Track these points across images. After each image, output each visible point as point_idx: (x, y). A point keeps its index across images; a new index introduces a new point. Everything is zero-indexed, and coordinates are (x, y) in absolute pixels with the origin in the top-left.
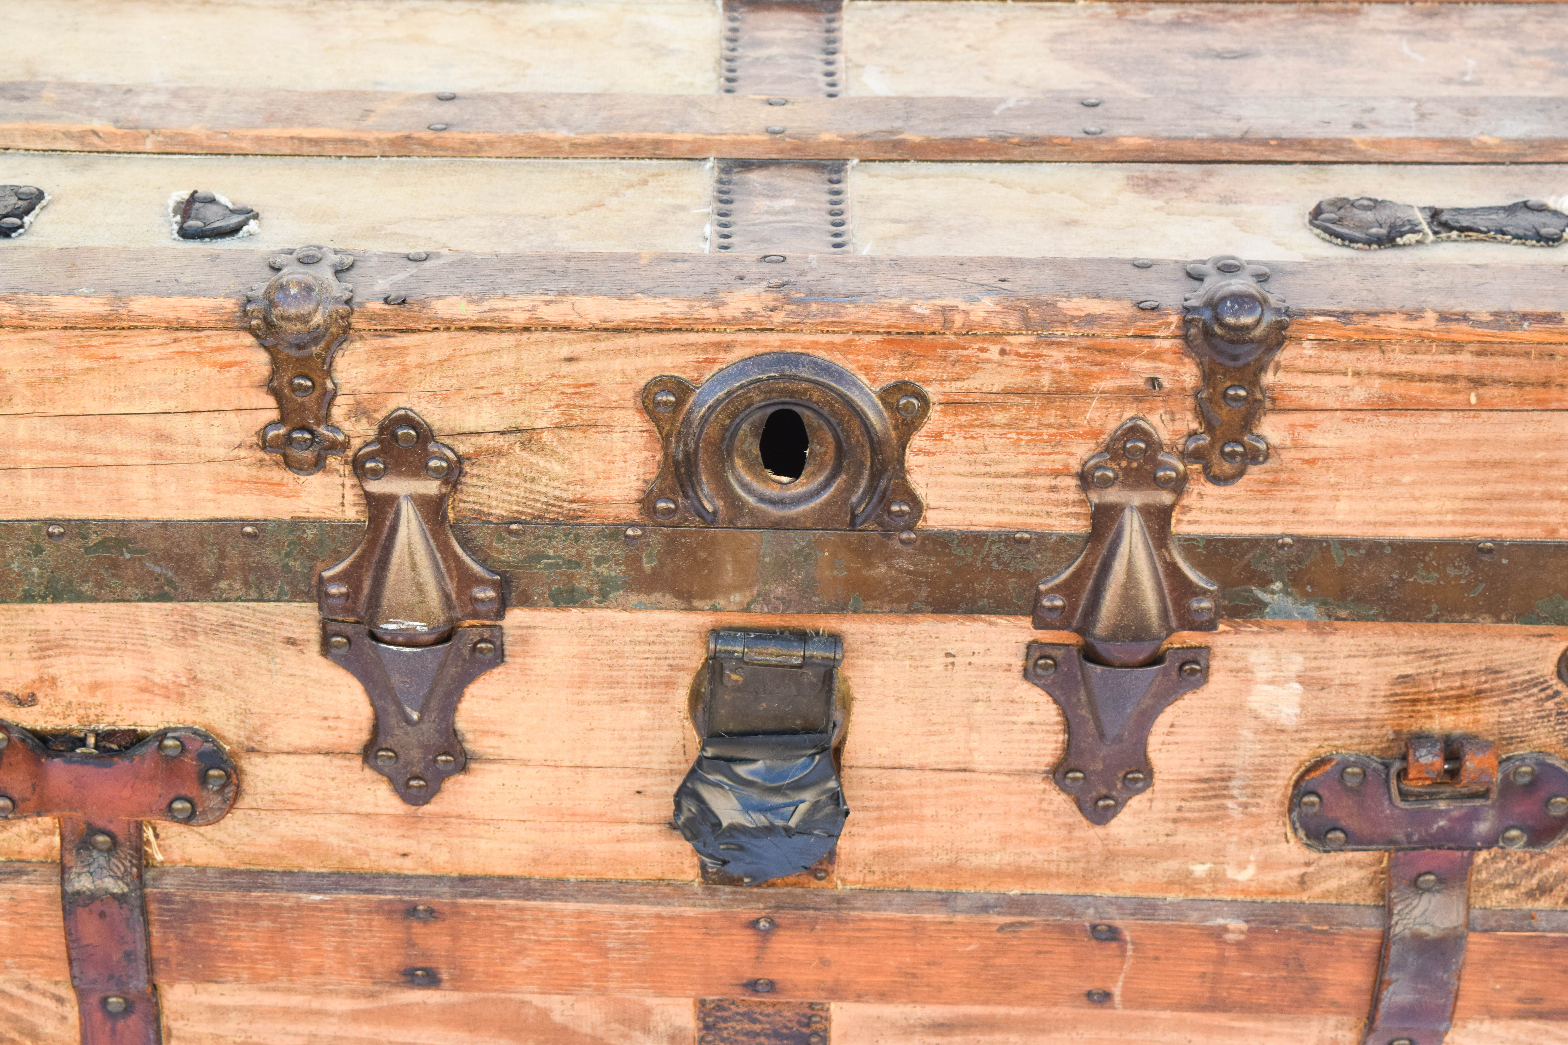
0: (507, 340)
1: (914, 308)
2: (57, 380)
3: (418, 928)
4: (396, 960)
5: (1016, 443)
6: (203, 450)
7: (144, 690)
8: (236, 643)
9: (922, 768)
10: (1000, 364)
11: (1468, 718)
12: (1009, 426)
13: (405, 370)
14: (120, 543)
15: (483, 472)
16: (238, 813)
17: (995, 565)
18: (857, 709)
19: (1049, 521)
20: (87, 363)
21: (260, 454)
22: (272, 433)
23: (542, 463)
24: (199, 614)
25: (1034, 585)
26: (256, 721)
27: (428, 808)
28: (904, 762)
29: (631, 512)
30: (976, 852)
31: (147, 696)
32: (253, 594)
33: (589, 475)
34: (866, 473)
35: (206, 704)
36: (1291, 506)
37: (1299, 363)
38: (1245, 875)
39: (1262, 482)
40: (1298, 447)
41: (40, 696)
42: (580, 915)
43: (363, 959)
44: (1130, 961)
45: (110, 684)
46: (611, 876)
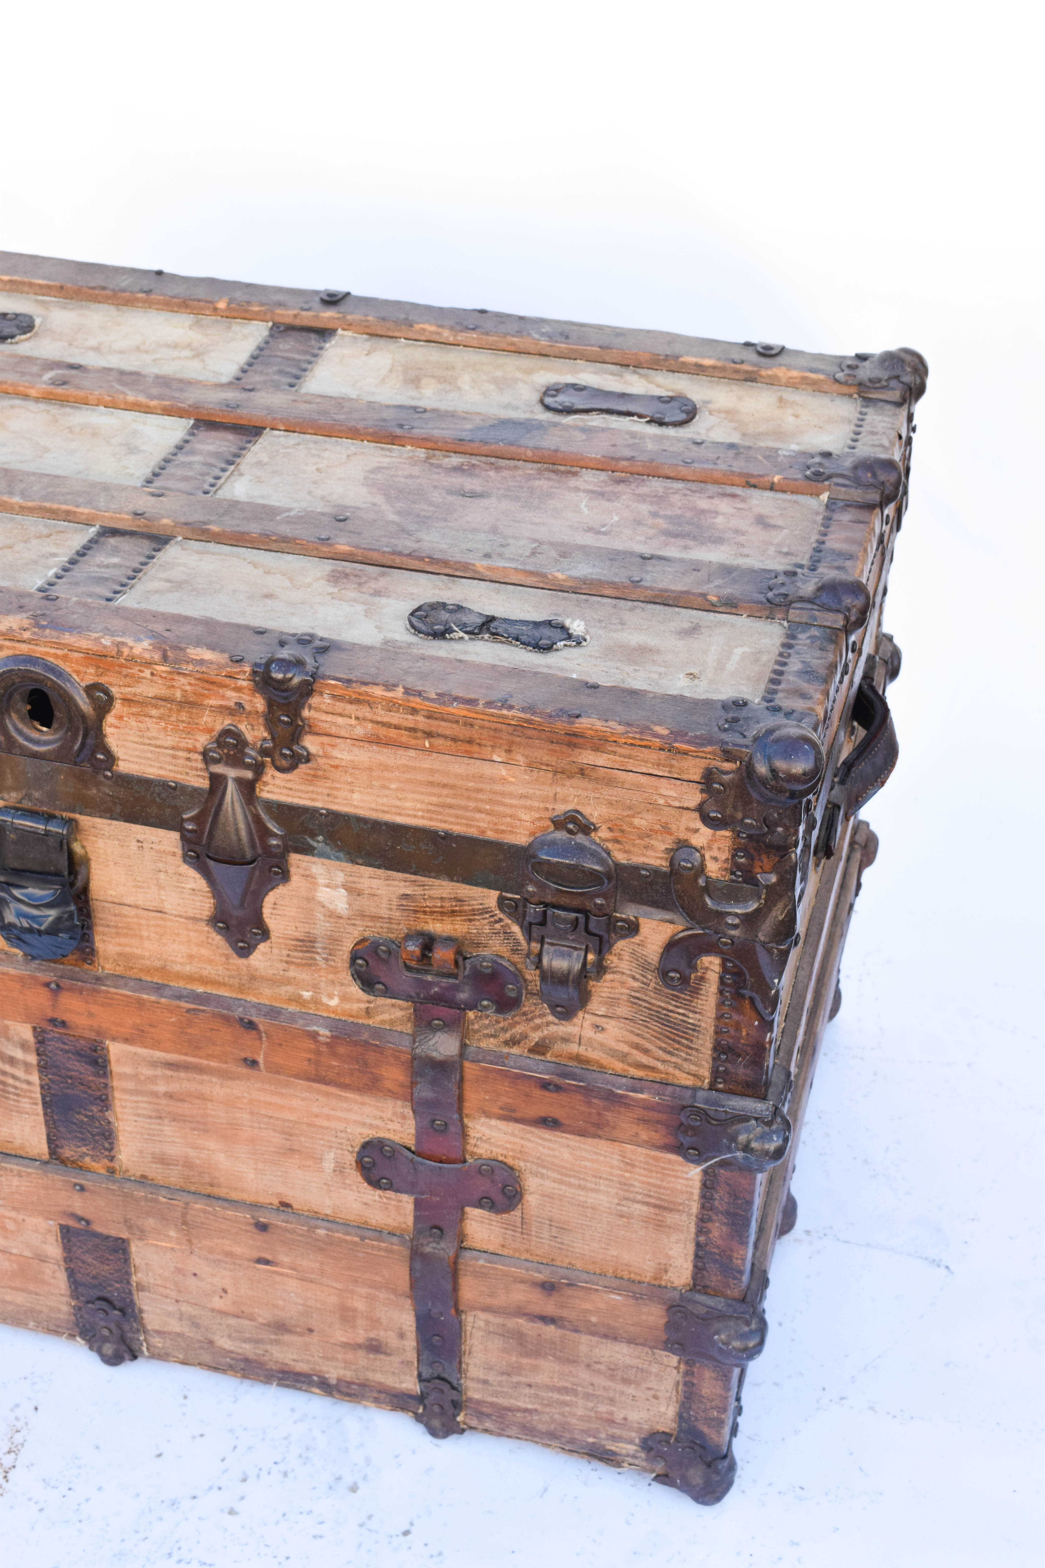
1: (103, 641)
5: (165, 729)
9: (137, 907)
10: (152, 681)
12: (160, 718)
17: (158, 800)
18: (93, 866)
19: (188, 778)
25: (180, 814)
28: (126, 902)
30: (174, 962)
34: (81, 733)
36: (326, 791)
37: (323, 707)
38: (334, 1002)
39: (308, 774)
40: (326, 756)
44: (265, 1043)
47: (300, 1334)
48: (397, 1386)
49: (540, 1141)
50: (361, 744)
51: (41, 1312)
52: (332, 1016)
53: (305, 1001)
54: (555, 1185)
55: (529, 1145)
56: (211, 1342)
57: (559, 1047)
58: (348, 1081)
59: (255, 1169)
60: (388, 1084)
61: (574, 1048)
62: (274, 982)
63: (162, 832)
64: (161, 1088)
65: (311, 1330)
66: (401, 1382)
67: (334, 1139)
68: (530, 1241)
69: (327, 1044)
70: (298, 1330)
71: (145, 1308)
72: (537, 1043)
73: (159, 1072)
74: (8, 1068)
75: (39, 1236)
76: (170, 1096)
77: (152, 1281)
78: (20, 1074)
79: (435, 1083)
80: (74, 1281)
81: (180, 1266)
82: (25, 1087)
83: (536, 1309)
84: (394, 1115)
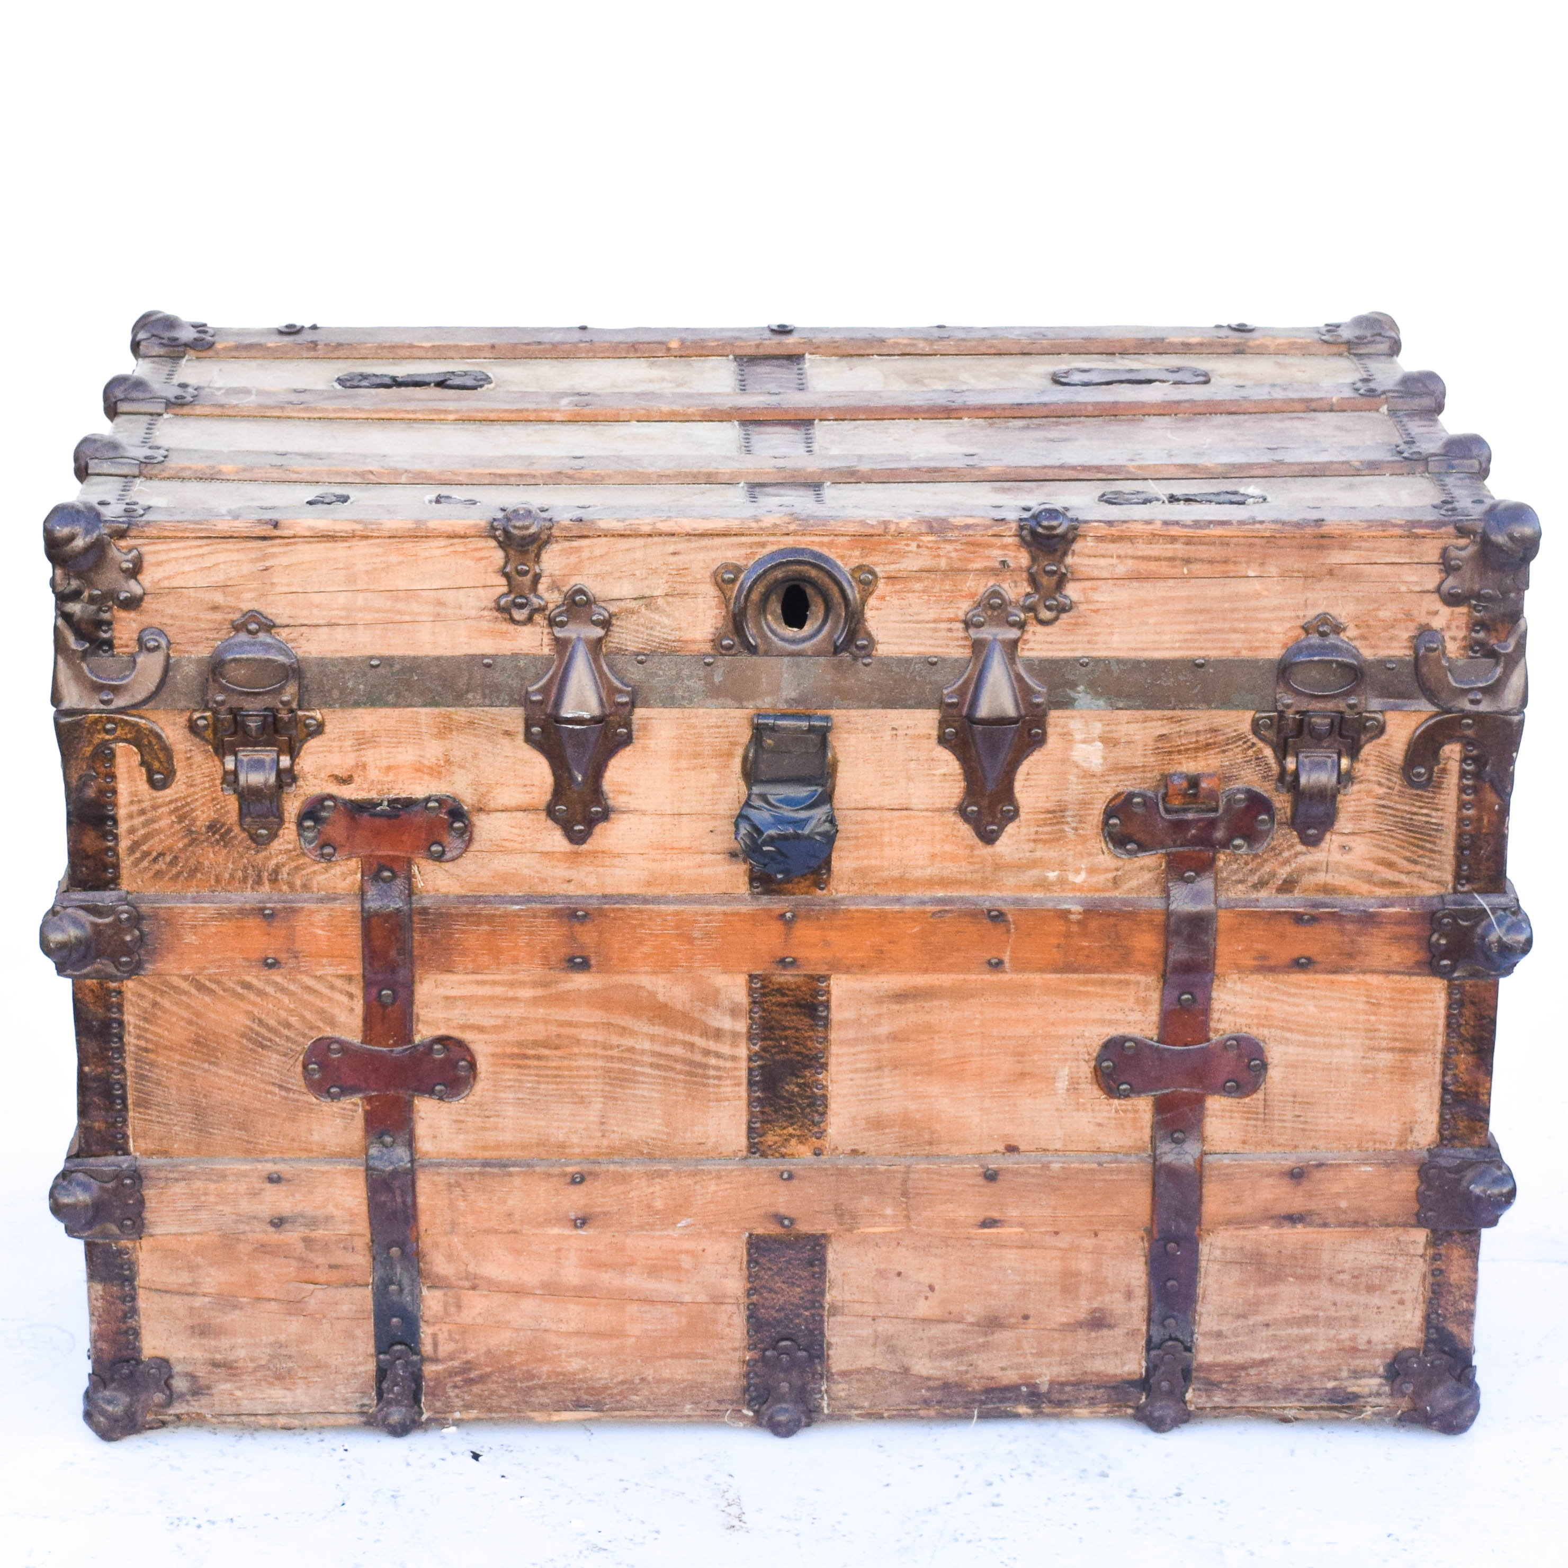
0: (639, 542)
1: (868, 521)
2: (383, 569)
3: (578, 928)
4: (564, 951)
5: (928, 602)
6: (463, 612)
7: (417, 770)
8: (475, 736)
9: (881, 808)
10: (917, 554)
11: (1202, 764)
12: (922, 591)
13: (581, 561)
14: (412, 670)
15: (623, 623)
16: (470, 854)
17: (918, 678)
18: (840, 768)
19: (947, 650)
20: (400, 559)
21: (496, 614)
22: (503, 602)
23: (657, 617)
24: (454, 717)
25: (940, 689)
26: (483, 789)
27: (584, 847)
28: (870, 805)
29: (707, 648)
30: (915, 867)
31: (419, 774)
32: (487, 702)
33: (684, 625)
34: (843, 619)
35: (455, 778)
36: (1086, 639)
37: (1086, 551)
38: (1080, 879)
39: (1068, 624)
40: (1088, 602)
41: (355, 777)
42: (677, 913)
43: (543, 950)
44: (1013, 937)
45: (398, 767)
46: (694, 891)
47: (1012, 1327)
48: (1119, 1371)
49: (1284, 998)
50: (1122, 582)
51: (703, 1384)
52: (1078, 894)
53: (1052, 884)
54: (1300, 1050)
55: (1274, 1005)
56: (906, 1371)
57: (1308, 880)
58: (1097, 962)
59: (981, 1109)
61: (1321, 878)
62: (1021, 867)
63: (918, 713)
64: (884, 1029)
65: (1026, 1317)
66: (1123, 1365)
67: (1070, 1049)
68: (1271, 1128)
69: (1079, 922)
70: (1012, 1320)
71: (833, 1340)
72: (1285, 881)
73: (884, 1009)
74: (712, 1045)
75: (720, 1268)
76: (894, 1037)
77: (848, 1297)
78: (725, 1049)
79: (1191, 939)
80: (755, 1321)
81: (882, 1266)
82: (729, 1064)
83: (1284, 1208)
84: (1137, 1001)
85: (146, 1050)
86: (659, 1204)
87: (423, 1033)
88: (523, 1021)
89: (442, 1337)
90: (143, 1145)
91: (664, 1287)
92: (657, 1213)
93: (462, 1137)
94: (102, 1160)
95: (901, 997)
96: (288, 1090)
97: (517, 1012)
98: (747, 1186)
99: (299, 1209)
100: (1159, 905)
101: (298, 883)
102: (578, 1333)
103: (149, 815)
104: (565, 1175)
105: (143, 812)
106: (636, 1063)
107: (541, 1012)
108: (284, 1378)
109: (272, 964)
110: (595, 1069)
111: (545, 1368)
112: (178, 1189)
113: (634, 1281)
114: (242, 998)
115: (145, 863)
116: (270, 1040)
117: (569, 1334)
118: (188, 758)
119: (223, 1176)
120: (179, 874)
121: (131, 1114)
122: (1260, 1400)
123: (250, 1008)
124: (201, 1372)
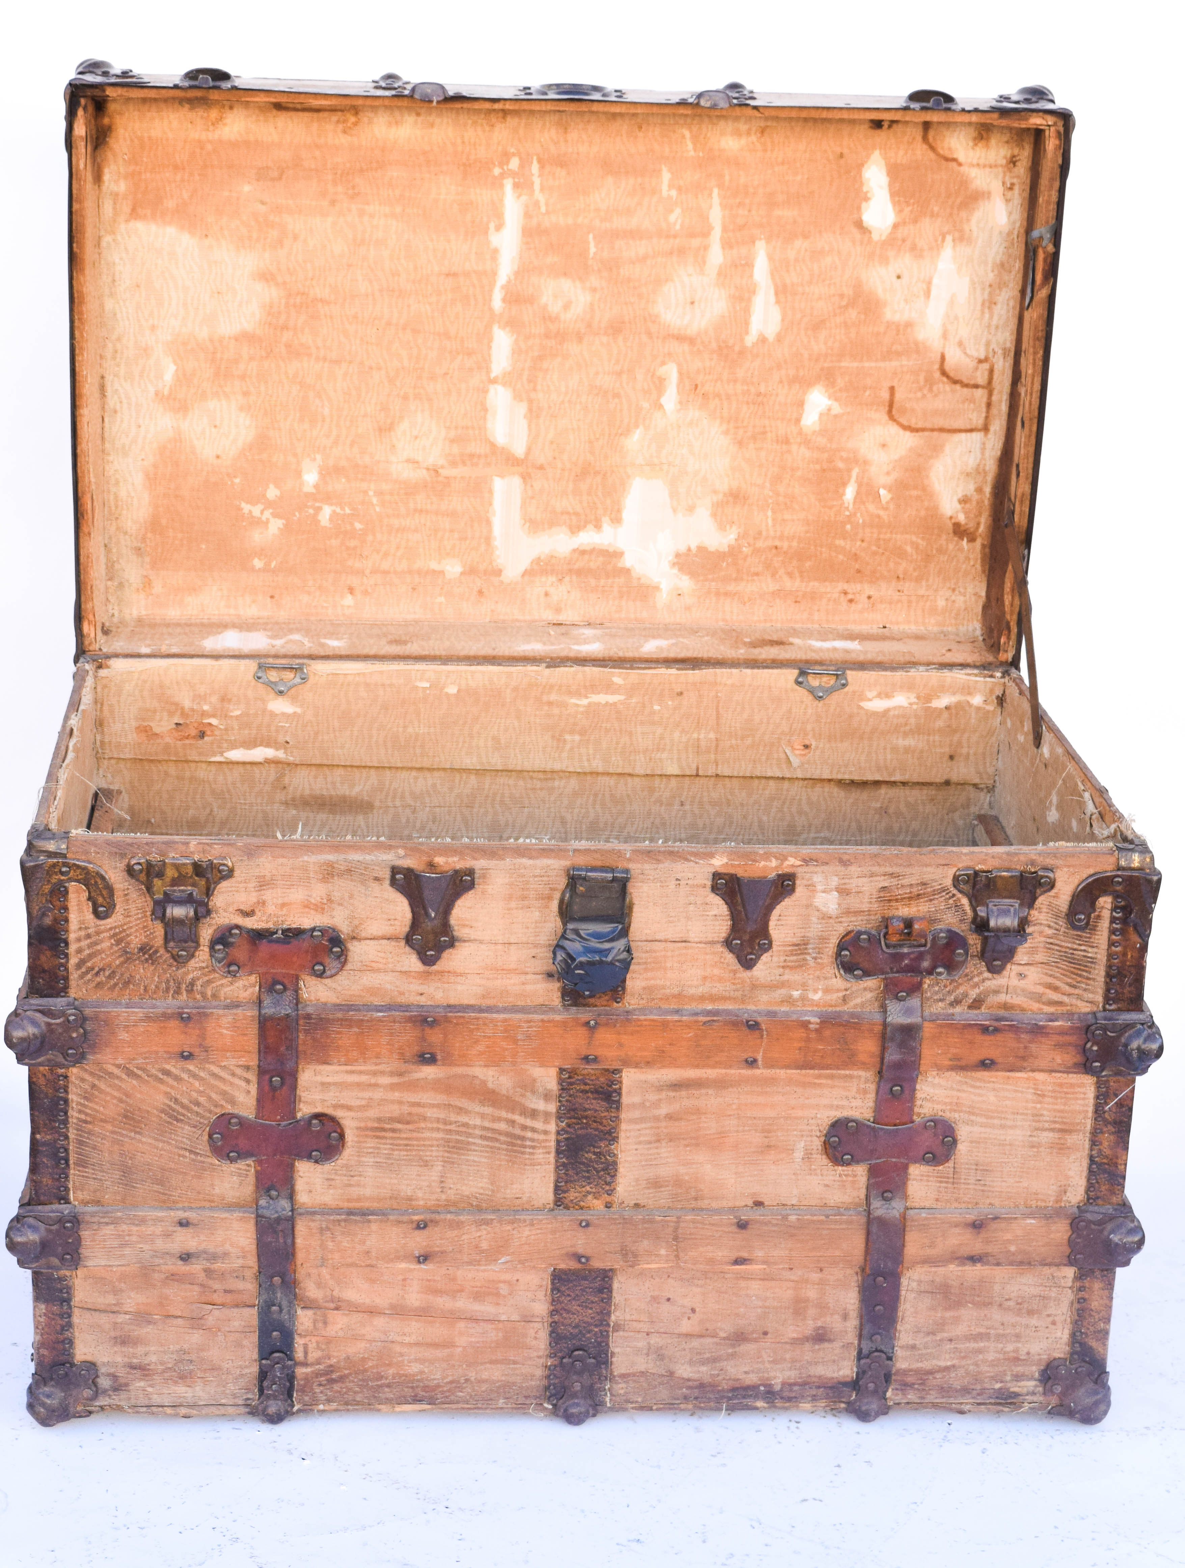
3: (428, 1031)
4: (416, 1049)
7: (306, 907)
8: (352, 880)
9: (666, 941)
11: (915, 909)
16: (344, 973)
18: (636, 909)
26: (356, 922)
27: (435, 968)
28: (657, 938)
30: (690, 986)
31: (307, 910)
35: (335, 913)
38: (817, 996)
41: (257, 911)
42: (505, 1020)
43: (400, 1048)
44: (765, 1041)
45: (290, 904)
46: (519, 1003)
47: (756, 1340)
48: (835, 1375)
49: (972, 1090)
51: (514, 1384)
52: (815, 1009)
53: (796, 1001)
54: (983, 1130)
55: (963, 1095)
56: (671, 1374)
57: (993, 1000)
58: (830, 1061)
59: (736, 1173)
60: (863, 1057)
61: (1002, 998)
62: (772, 987)
64: (663, 1111)
65: (765, 1333)
66: (839, 1370)
67: (805, 1127)
68: (959, 1189)
69: (816, 1030)
70: (755, 1336)
71: (616, 1350)
72: (975, 1000)
73: (663, 1095)
74: (529, 1122)
75: (529, 1294)
76: (670, 1117)
77: (628, 1317)
78: (539, 1125)
79: (902, 1045)
80: (556, 1336)
81: (656, 1293)
82: (542, 1137)
83: (966, 1251)
84: (858, 1091)
85: (86, 1122)
86: (484, 1245)
87: (304, 1110)
88: (383, 1102)
89: (312, 1346)
90: (80, 1195)
91: (486, 1308)
92: (483, 1251)
93: (331, 1191)
94: (48, 1208)
95: (676, 1086)
96: (197, 1154)
97: (378, 1095)
98: (554, 1232)
99: (203, 1247)
100: (878, 1018)
101: (209, 993)
102: (417, 1344)
103: (93, 939)
104: (412, 1222)
105: (88, 936)
106: (469, 1135)
107: (397, 1095)
108: (186, 1377)
109: (187, 1056)
110: (437, 1140)
111: (391, 1371)
112: (108, 1230)
113: (462, 1303)
114: (161, 1081)
115: (89, 976)
116: (184, 1115)
117: (410, 1345)
118: (126, 895)
119: (143, 1221)
120: (116, 985)
121: (72, 1172)
122: (943, 1397)
123: (168, 1090)
124: (121, 1373)
